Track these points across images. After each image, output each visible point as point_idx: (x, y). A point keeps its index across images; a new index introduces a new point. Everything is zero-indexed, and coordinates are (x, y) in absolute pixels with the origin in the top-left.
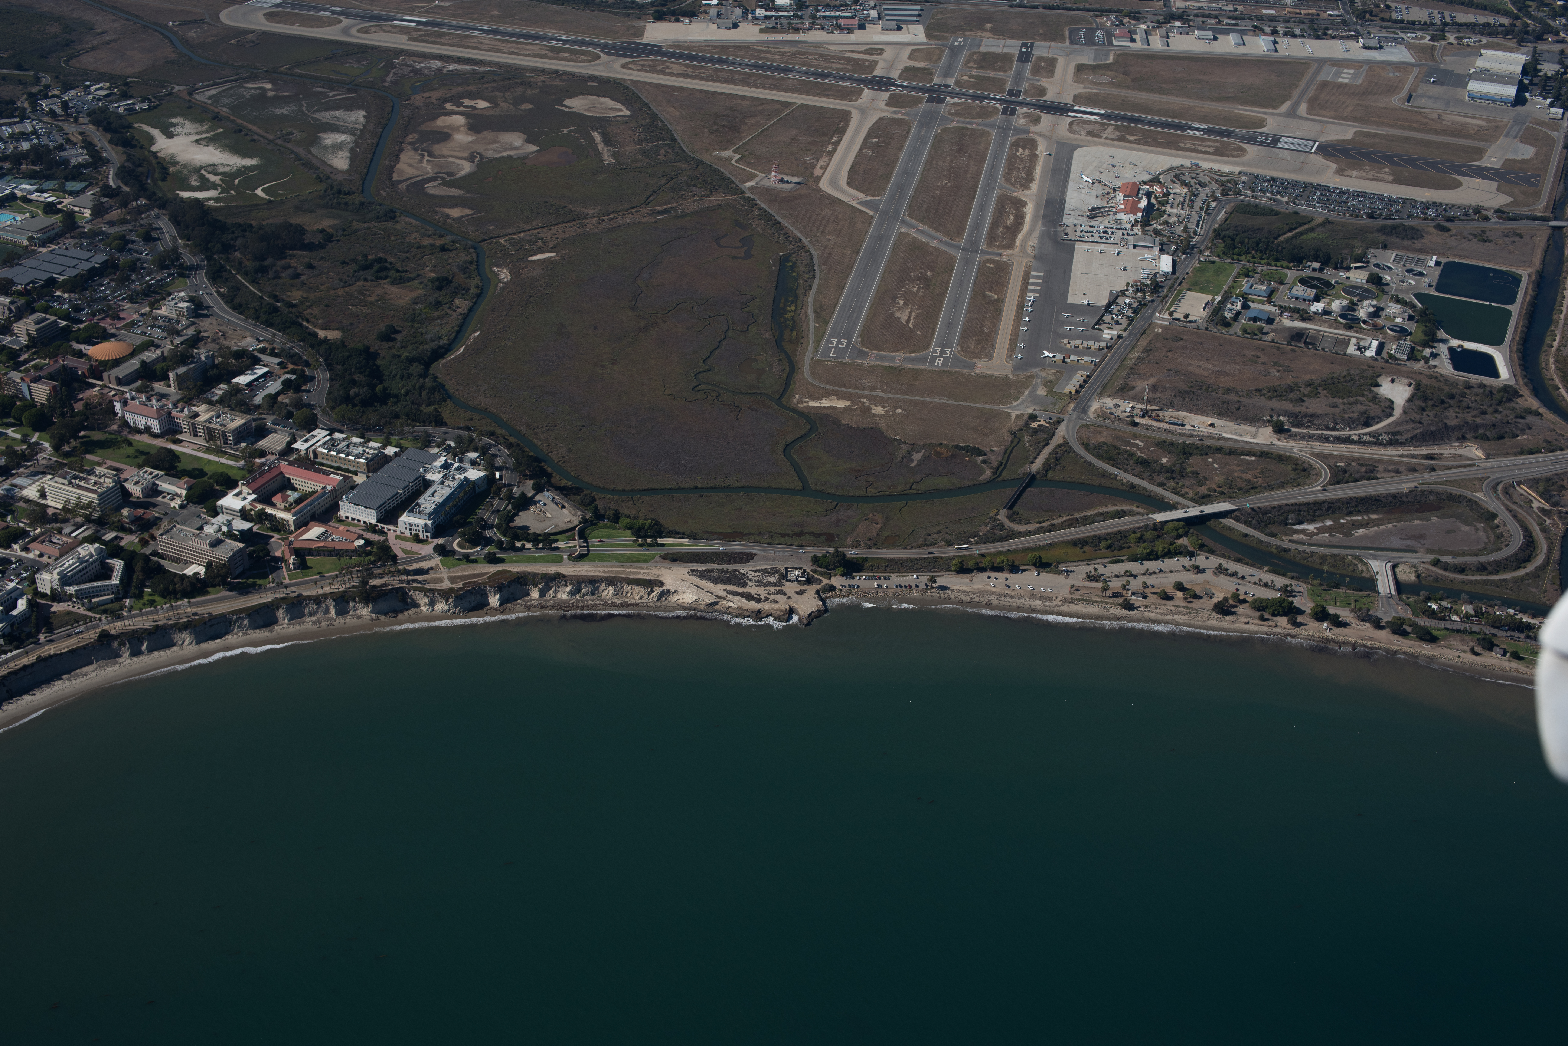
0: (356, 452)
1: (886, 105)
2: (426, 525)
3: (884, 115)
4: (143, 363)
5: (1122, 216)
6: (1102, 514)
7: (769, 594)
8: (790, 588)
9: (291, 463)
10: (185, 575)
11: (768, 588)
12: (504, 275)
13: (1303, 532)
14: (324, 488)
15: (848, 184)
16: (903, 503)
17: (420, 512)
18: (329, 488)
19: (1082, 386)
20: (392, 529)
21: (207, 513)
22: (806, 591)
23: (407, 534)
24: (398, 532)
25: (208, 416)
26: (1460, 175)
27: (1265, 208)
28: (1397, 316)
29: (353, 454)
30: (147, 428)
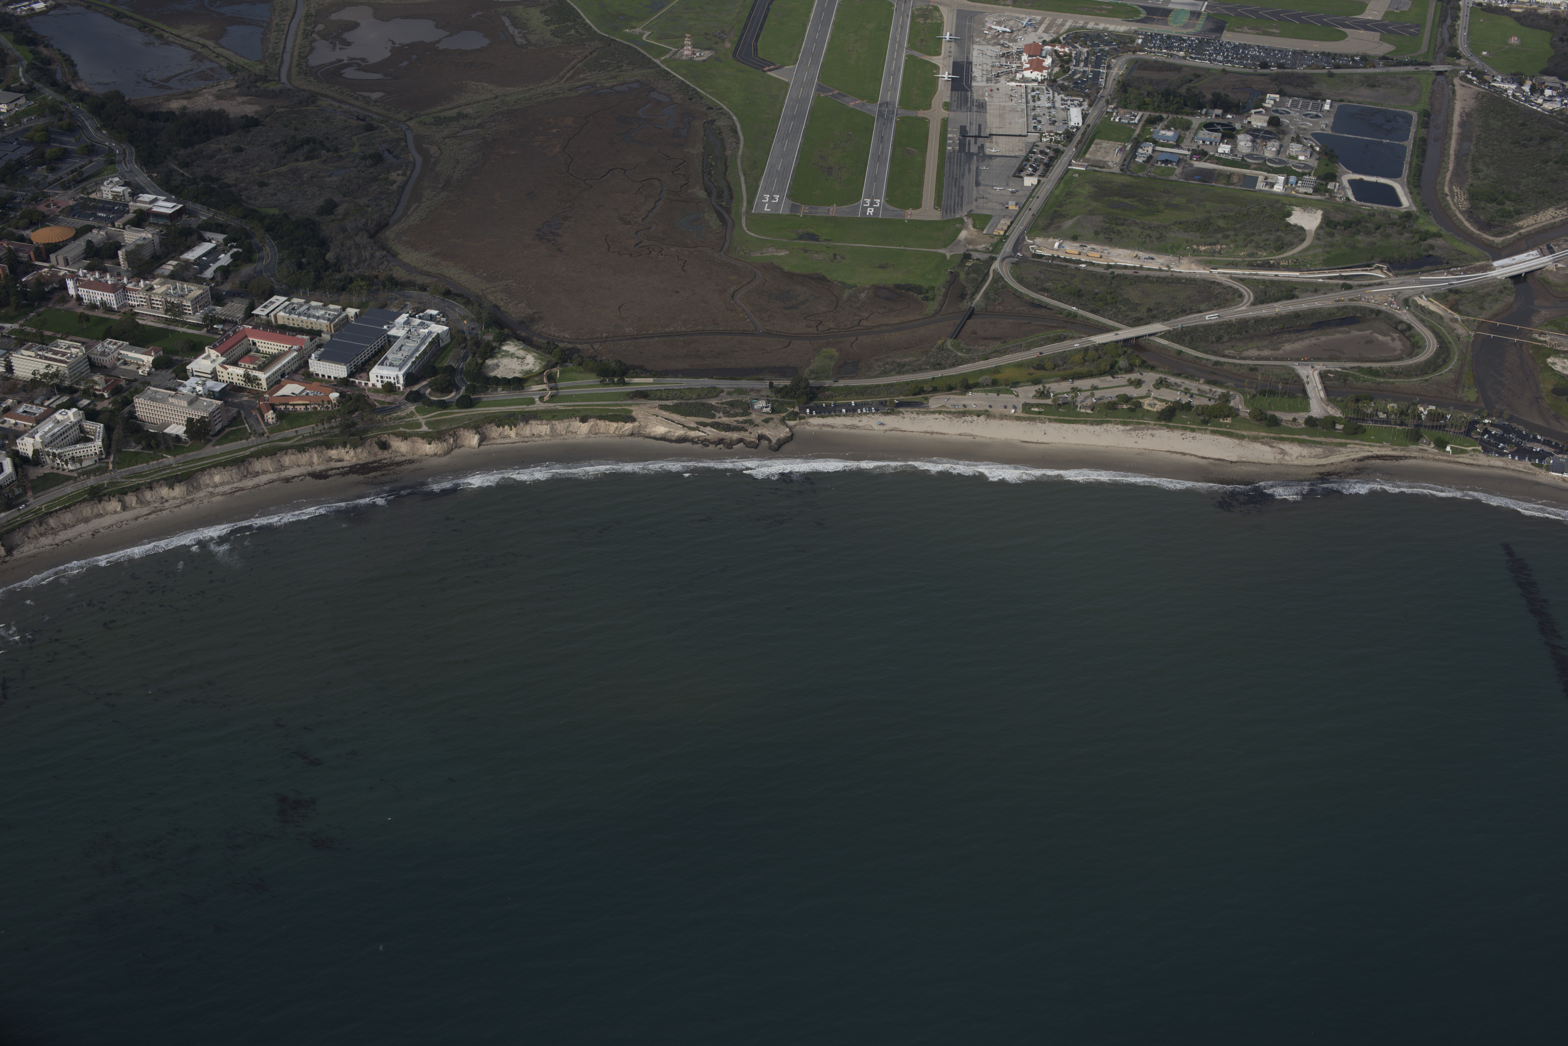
0: (317, 314)
2: (397, 376)
4: (89, 243)
5: (1029, 74)
6: (1045, 338)
7: (738, 423)
8: (757, 418)
9: (254, 328)
10: (165, 434)
11: (735, 418)
12: (434, 151)
13: (1234, 348)
14: (290, 348)
17: (391, 365)
19: (1009, 227)
20: (363, 382)
21: (177, 377)
22: (772, 419)
23: (379, 385)
24: (370, 385)
25: (164, 288)
26: (1344, 27)
27: (1164, 63)
28: (1300, 154)
29: (314, 316)
30: (103, 303)
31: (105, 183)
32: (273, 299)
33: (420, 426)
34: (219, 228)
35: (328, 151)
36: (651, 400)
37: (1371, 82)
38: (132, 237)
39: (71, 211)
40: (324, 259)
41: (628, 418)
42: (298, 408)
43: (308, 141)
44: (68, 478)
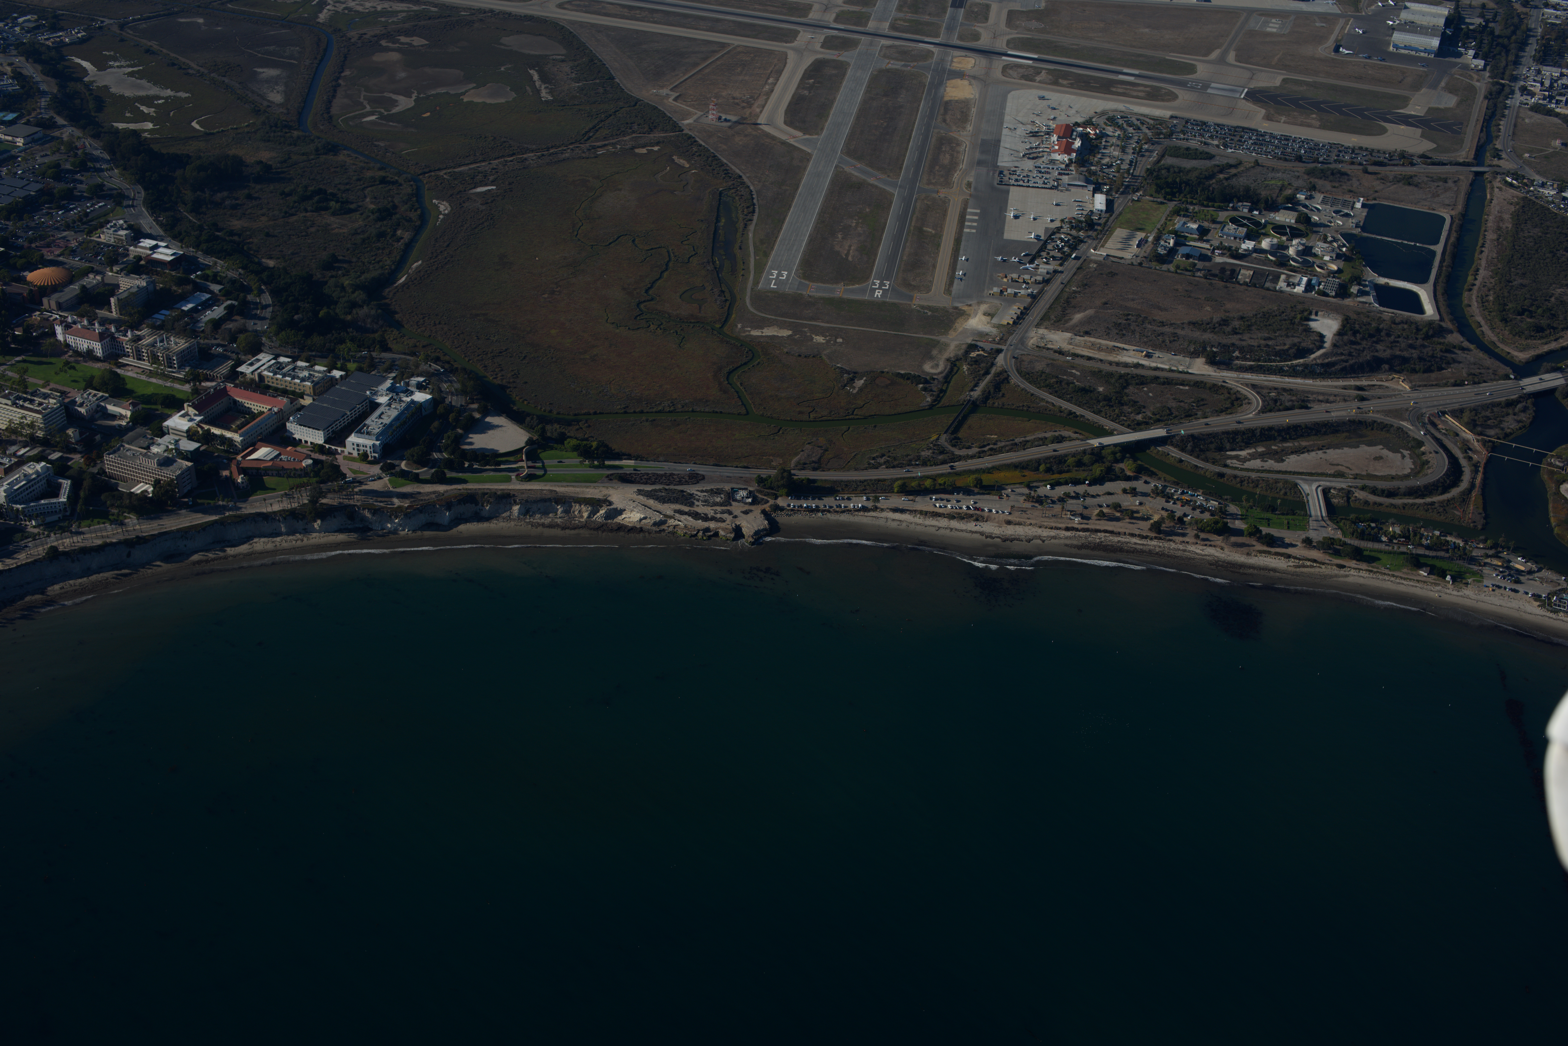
0: (301, 375)
1: (822, 47)
2: (374, 445)
3: (820, 56)
4: (83, 287)
5: (1057, 157)
6: (1041, 439)
7: (716, 513)
8: (737, 508)
9: (236, 386)
10: (132, 493)
11: (714, 508)
12: (444, 207)
13: (1237, 457)
14: (270, 410)
15: (785, 123)
16: (844, 428)
17: (368, 433)
18: (276, 409)
19: (1019, 317)
20: (339, 450)
21: (152, 434)
22: (752, 510)
23: (355, 454)
24: (346, 453)
25: (152, 339)
26: (1385, 122)
27: (1197, 150)
28: (1325, 254)
29: (299, 377)
30: (89, 351)
31: (108, 226)
32: (260, 356)
34: (217, 279)
35: (338, 203)
36: (631, 483)
37: (1408, 181)
38: (129, 284)
39: (72, 253)
40: (317, 316)
41: (605, 502)
43: (319, 191)
44: (29, 535)
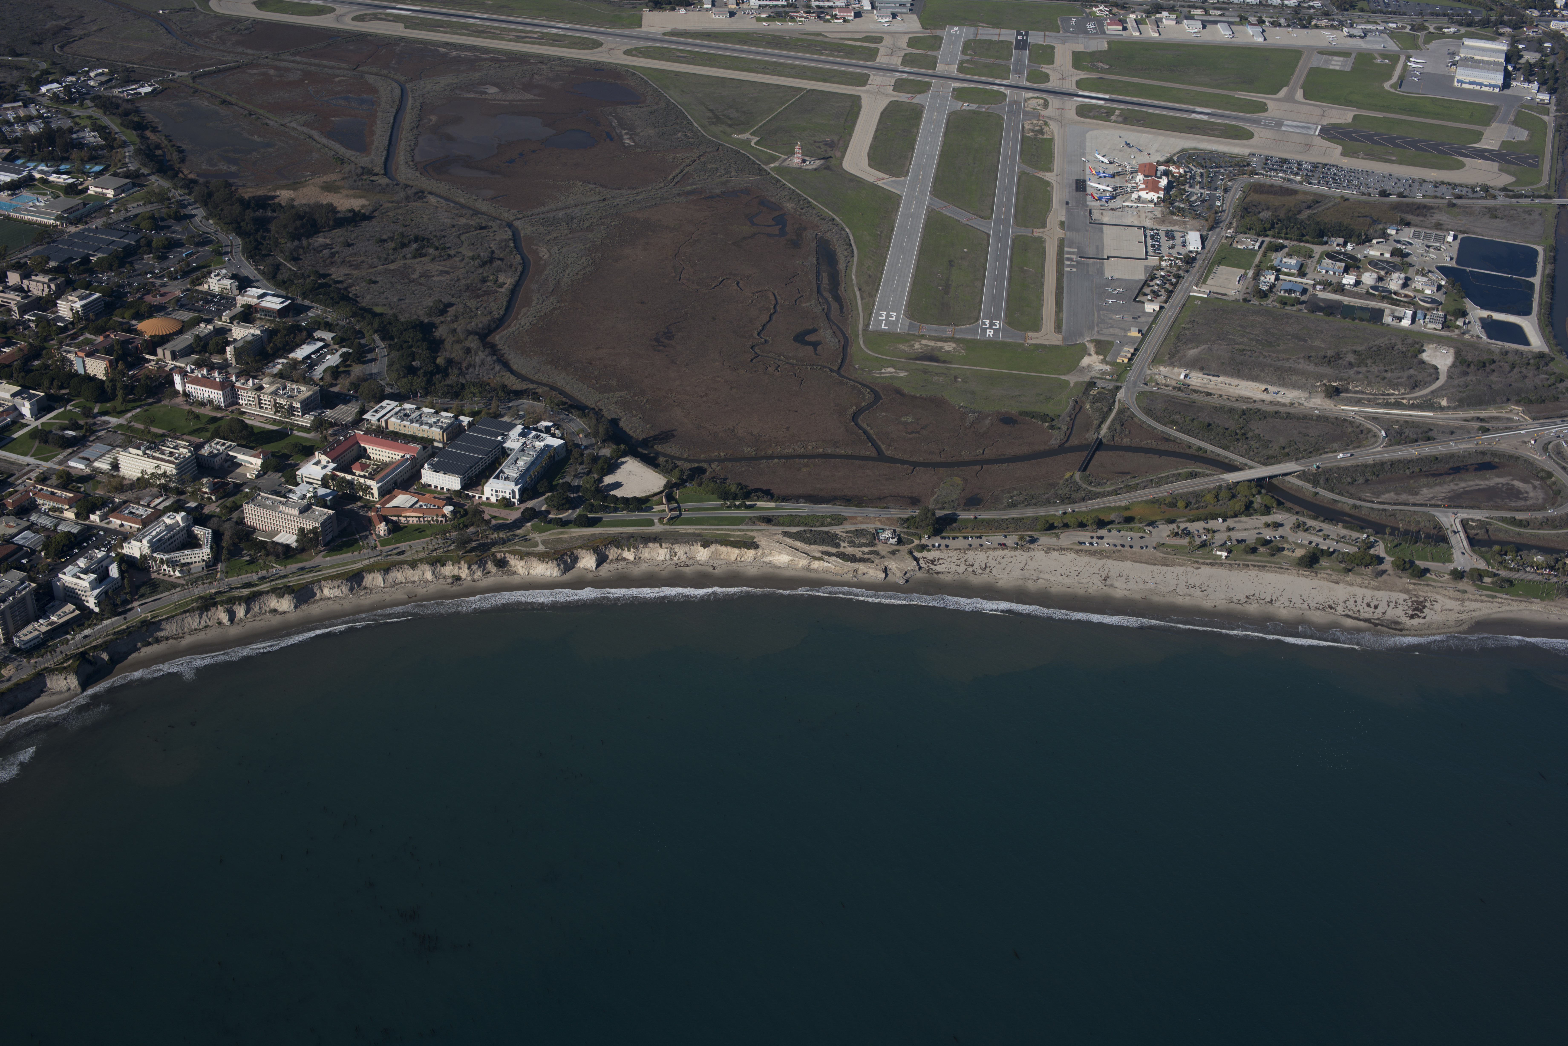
0: (429, 422)
1: (894, 90)
2: (513, 490)
3: (893, 99)
4: (197, 337)
6: (1173, 475)
7: (863, 554)
8: (883, 548)
9: (364, 433)
10: (274, 542)
11: (861, 549)
12: (543, 253)
14: (402, 457)
16: (978, 467)
17: (507, 478)
18: (408, 456)
19: (1133, 355)
20: (477, 496)
21: (287, 482)
22: (899, 551)
23: (493, 500)
24: (484, 499)
25: (273, 388)
26: (1461, 156)
27: (1281, 187)
28: (1425, 287)
29: (427, 424)
30: (211, 401)
31: (212, 276)
32: (384, 403)
33: (537, 545)
34: (329, 327)
35: (437, 249)
36: (774, 525)
37: (1493, 213)
38: (240, 333)
39: (180, 304)
40: (434, 363)
41: (752, 545)
42: (410, 519)
43: (416, 239)
44: (174, 586)
